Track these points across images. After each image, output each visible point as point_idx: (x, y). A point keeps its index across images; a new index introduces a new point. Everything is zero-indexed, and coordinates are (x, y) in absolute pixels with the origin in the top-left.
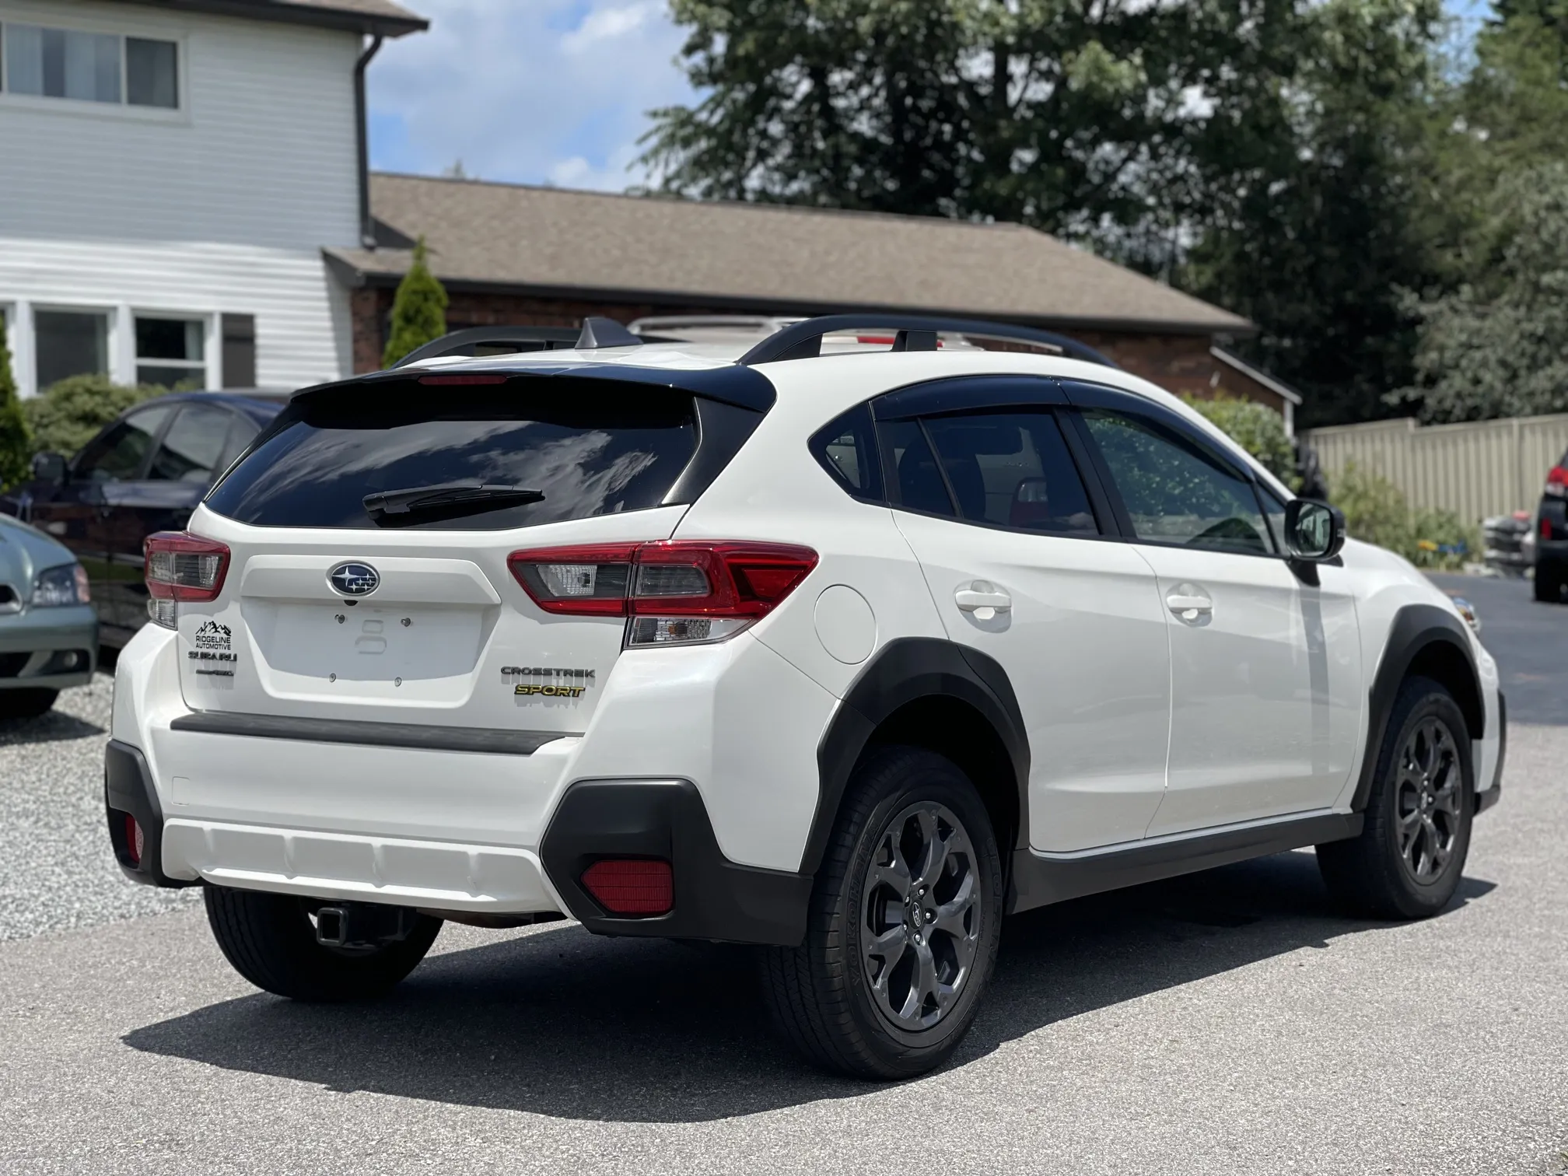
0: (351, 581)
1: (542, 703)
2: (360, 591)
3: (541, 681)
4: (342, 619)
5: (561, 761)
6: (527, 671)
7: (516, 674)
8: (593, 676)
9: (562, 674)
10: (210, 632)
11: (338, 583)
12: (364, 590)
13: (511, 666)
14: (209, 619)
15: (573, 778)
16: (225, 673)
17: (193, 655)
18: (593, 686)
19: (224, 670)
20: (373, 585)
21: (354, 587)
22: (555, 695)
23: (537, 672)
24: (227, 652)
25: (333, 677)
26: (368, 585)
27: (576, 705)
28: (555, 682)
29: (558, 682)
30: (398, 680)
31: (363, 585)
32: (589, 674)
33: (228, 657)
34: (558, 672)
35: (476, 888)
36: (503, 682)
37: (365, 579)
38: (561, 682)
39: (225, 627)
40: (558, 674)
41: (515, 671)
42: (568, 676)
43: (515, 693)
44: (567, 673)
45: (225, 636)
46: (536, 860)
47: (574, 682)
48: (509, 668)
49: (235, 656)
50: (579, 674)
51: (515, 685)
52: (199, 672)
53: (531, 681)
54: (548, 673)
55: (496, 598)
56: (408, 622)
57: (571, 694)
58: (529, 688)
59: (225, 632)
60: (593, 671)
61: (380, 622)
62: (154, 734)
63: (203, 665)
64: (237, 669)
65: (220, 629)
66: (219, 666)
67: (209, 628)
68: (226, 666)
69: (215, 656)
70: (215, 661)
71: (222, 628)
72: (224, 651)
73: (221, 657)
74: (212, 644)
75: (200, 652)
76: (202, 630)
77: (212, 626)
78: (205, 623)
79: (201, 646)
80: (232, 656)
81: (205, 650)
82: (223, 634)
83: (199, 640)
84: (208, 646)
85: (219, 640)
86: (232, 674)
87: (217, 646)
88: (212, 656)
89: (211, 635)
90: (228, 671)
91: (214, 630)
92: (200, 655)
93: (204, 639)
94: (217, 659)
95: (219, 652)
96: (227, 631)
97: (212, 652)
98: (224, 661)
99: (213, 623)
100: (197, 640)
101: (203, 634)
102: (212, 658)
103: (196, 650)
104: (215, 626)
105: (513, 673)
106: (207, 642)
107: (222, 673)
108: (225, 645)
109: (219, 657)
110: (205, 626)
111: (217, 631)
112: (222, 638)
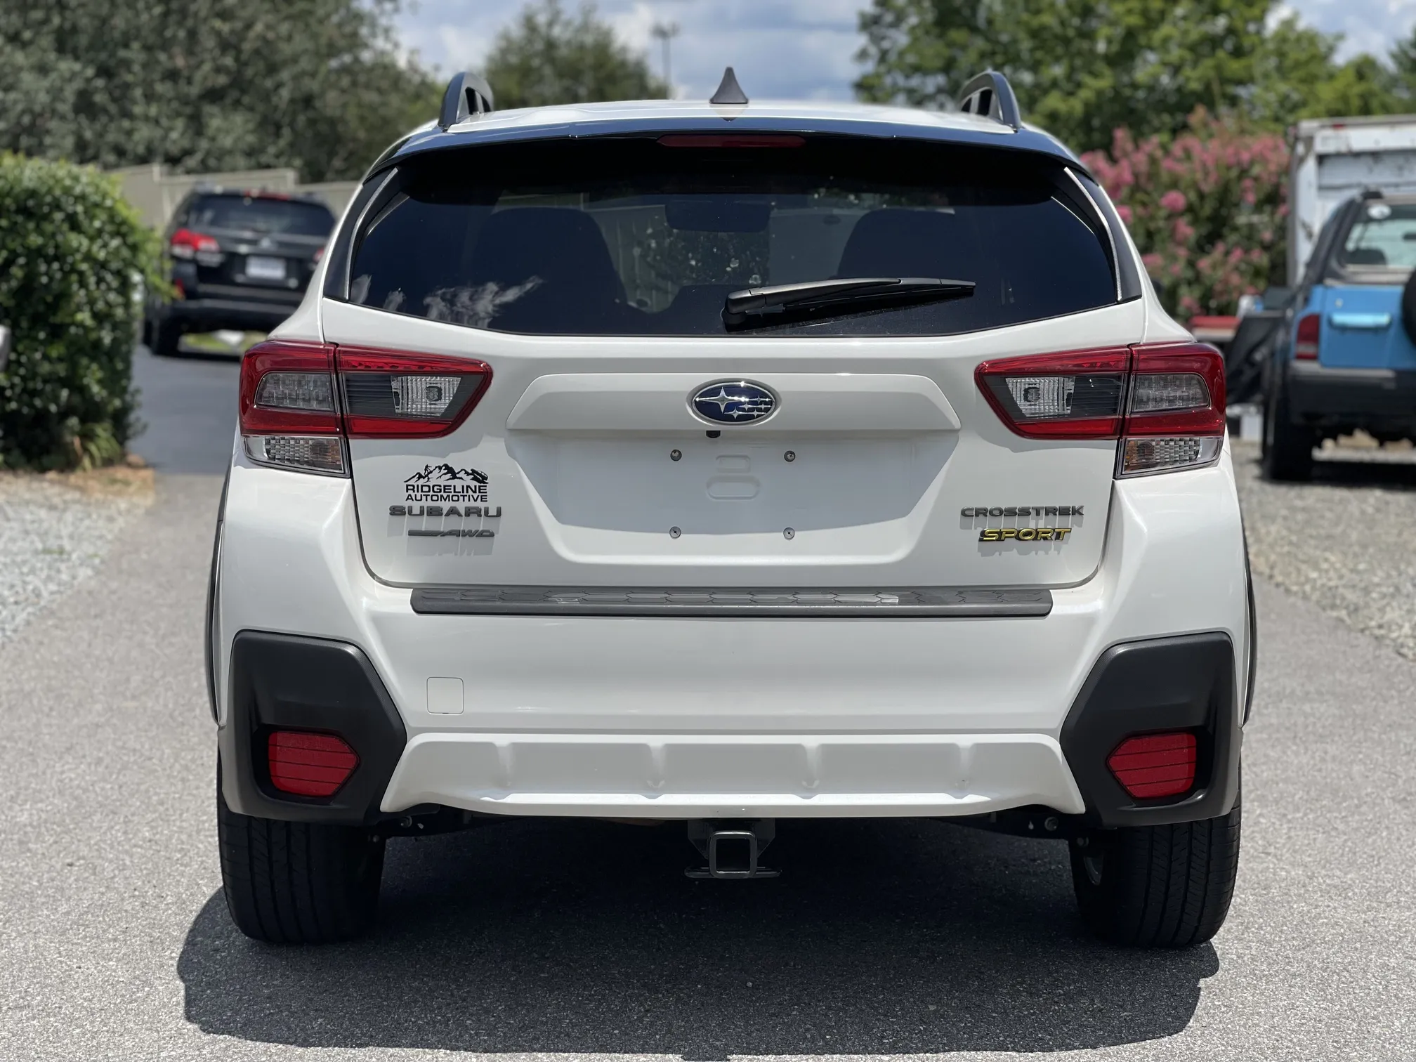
0: (731, 406)
1: (1015, 550)
3: (1016, 523)
5: (1088, 621)
6: (996, 512)
7: (981, 517)
8: (1081, 514)
9: (1043, 513)
10: (438, 479)
12: (752, 417)
13: (974, 507)
14: (434, 462)
15: (1110, 642)
17: (396, 511)
18: (1080, 526)
19: (474, 529)
20: (767, 410)
21: (734, 414)
22: (1036, 539)
23: (1011, 513)
24: (479, 504)
25: (676, 532)
26: (760, 410)
27: (1058, 550)
28: (1032, 523)
29: (1037, 524)
30: (789, 532)
31: (751, 410)
32: (1077, 512)
33: (478, 512)
34: (1038, 512)
35: (960, 787)
36: (963, 527)
37: (755, 403)
38: (1041, 523)
39: (475, 472)
40: (1038, 514)
41: (981, 512)
42: (1051, 515)
43: (981, 540)
44: (1050, 511)
45: (474, 484)
46: (1055, 746)
47: (1057, 522)
48: (972, 509)
49: (499, 513)
50: (1064, 512)
51: (980, 530)
52: (411, 533)
53: (1003, 524)
54: (1025, 512)
55: (955, 422)
57: (1054, 537)
58: (1000, 533)
59: (475, 479)
60: (1082, 507)
61: (745, 457)
62: (379, 621)
63: (425, 523)
64: (503, 528)
65: (462, 474)
66: (463, 524)
67: (436, 473)
68: (481, 524)
69: (453, 511)
70: (453, 518)
71: (467, 474)
72: (472, 504)
73: (469, 512)
74: (445, 495)
75: (416, 507)
76: (420, 476)
77: (444, 471)
78: (427, 467)
79: (419, 498)
80: (493, 512)
81: (430, 503)
82: (469, 481)
83: (413, 490)
84: (435, 498)
85: (459, 489)
86: (492, 535)
87: (455, 498)
88: (445, 512)
89: (442, 482)
90: (483, 531)
91: (449, 476)
92: (416, 511)
93: (426, 489)
94: (460, 515)
95: (461, 506)
96: (480, 478)
97: (446, 506)
98: (473, 517)
99: (446, 466)
100: (407, 490)
101: (422, 482)
102: (447, 515)
103: (407, 504)
104: (450, 470)
105: (977, 515)
106: (431, 493)
107: (470, 534)
108: (475, 496)
109: (463, 512)
110: (429, 472)
111: (454, 476)
112: (468, 487)
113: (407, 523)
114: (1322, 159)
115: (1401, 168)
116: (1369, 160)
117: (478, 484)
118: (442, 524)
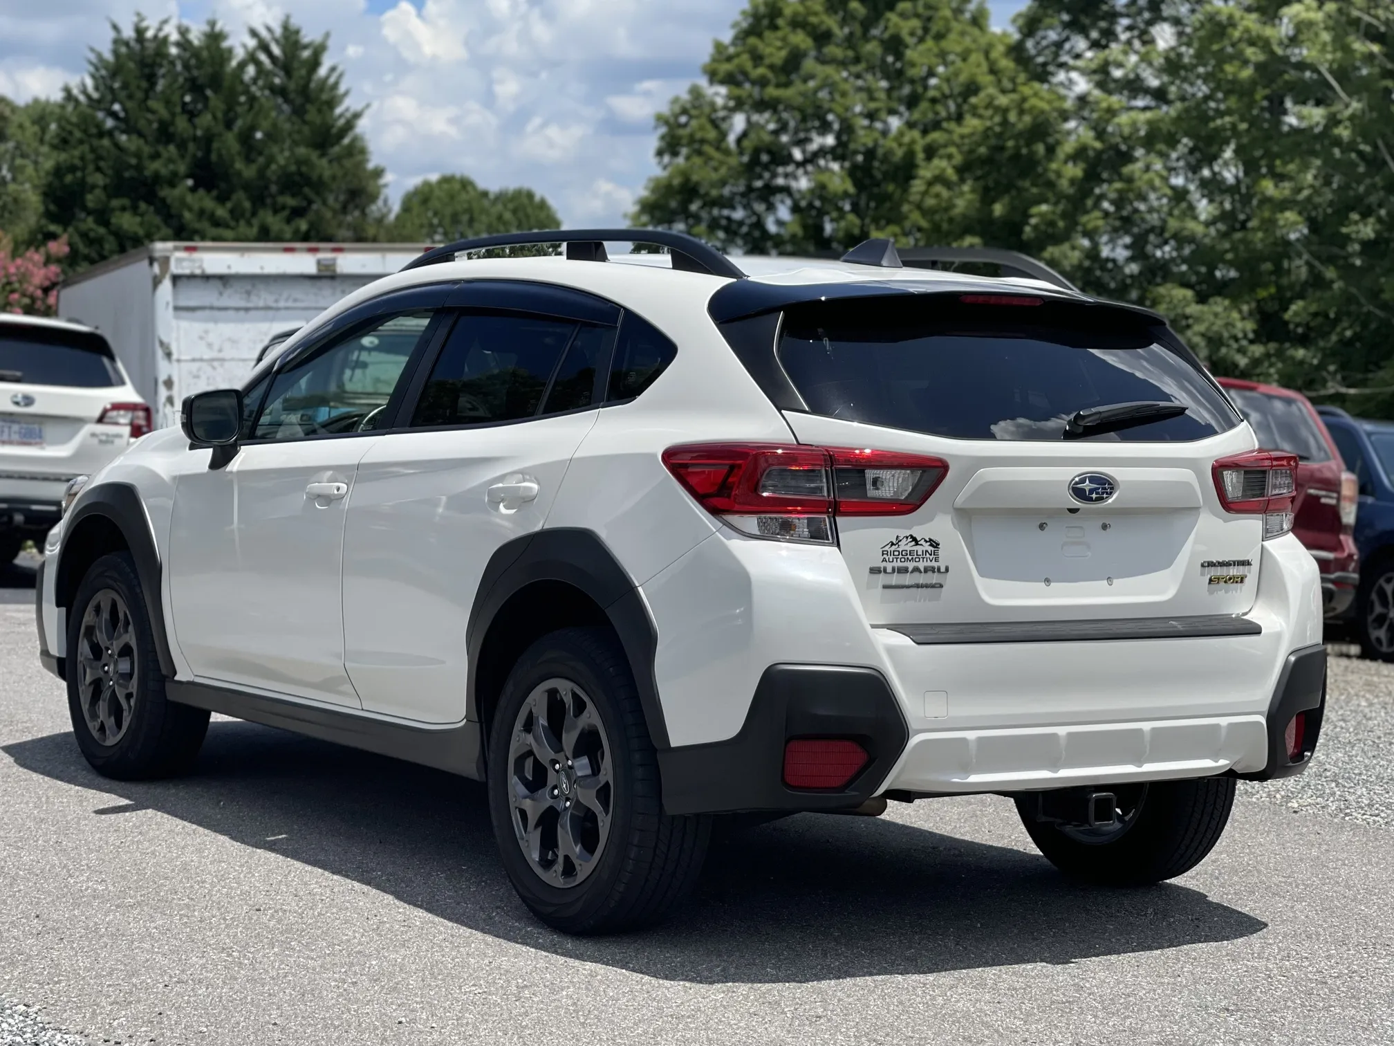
0: (1091, 491)
2: (1100, 499)
3: (1225, 571)
4: (1042, 527)
5: (1278, 637)
6: (1216, 564)
7: (1210, 567)
8: (1251, 565)
9: (1236, 564)
10: (906, 546)
11: (1078, 493)
12: (1103, 498)
13: (1207, 560)
14: (903, 533)
15: (1290, 651)
16: (933, 586)
17: (875, 571)
18: (1250, 573)
19: (929, 582)
20: (1111, 493)
21: (1094, 496)
22: (1233, 582)
23: (1222, 564)
25: (1047, 581)
26: (1107, 493)
27: (1241, 590)
28: (1232, 572)
30: (1110, 580)
31: (1103, 493)
32: (1249, 563)
33: (933, 570)
34: (1234, 563)
35: (1217, 754)
36: (1202, 575)
37: (1105, 489)
38: (1235, 572)
39: (930, 540)
40: (1234, 565)
41: (1210, 564)
42: (1239, 565)
43: (1210, 583)
44: (1238, 563)
45: (930, 549)
46: (1264, 722)
47: (1240, 571)
48: (1206, 562)
49: (947, 570)
50: (1245, 563)
51: (1209, 576)
52: (885, 587)
53: (1219, 571)
54: (1228, 564)
55: (1201, 500)
56: (1105, 527)
57: (1240, 581)
58: (1218, 578)
59: (931, 545)
60: (1252, 561)
61: (1081, 527)
62: (891, 650)
63: (895, 579)
64: (949, 581)
65: (922, 542)
66: (922, 579)
67: (904, 542)
68: (934, 578)
69: (916, 570)
70: (916, 574)
71: (926, 541)
72: (929, 564)
73: (926, 570)
74: (910, 558)
75: (889, 568)
76: (893, 544)
77: (910, 540)
78: (897, 537)
79: (891, 560)
80: (943, 569)
81: (899, 564)
82: (927, 547)
83: (887, 554)
84: (903, 560)
85: (920, 553)
86: (941, 586)
87: (917, 560)
88: (910, 570)
89: (908, 548)
90: (936, 584)
91: (913, 543)
92: (889, 570)
93: (896, 553)
94: (920, 572)
95: (921, 565)
96: (934, 544)
97: (911, 565)
98: (930, 573)
99: (912, 536)
100: (883, 554)
101: (894, 548)
102: (912, 572)
103: (883, 565)
104: (914, 539)
105: (1208, 566)
106: (900, 556)
107: (927, 586)
108: (931, 557)
109: (922, 570)
110: (899, 540)
111: (917, 544)
112: (926, 551)
113: (882, 579)
114: (176, 279)
115: (248, 293)
116: (218, 283)
117: (933, 549)
118: (907, 579)
